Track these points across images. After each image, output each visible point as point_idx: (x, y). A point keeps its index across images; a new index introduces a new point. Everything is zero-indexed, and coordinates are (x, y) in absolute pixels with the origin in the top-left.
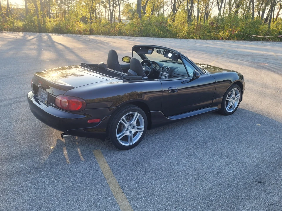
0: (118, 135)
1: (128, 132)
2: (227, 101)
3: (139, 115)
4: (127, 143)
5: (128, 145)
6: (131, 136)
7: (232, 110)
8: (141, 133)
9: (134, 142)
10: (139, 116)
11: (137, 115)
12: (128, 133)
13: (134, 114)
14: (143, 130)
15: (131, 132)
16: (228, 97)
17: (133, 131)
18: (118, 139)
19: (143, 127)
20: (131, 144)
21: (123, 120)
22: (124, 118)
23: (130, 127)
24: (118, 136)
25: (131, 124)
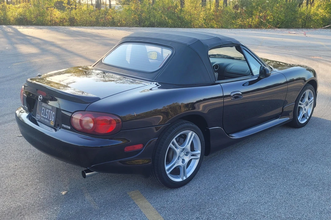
0: (166, 166)
1: (181, 160)
2: (300, 107)
3: (194, 134)
4: (179, 178)
5: (179, 180)
6: (184, 167)
7: (305, 119)
8: (197, 161)
9: (188, 175)
10: (194, 137)
11: (191, 135)
12: (180, 163)
13: (188, 133)
14: (199, 156)
15: (183, 160)
16: (300, 102)
17: (187, 159)
18: (168, 173)
19: (199, 152)
20: (185, 178)
21: (173, 144)
22: (174, 140)
23: (183, 154)
24: (167, 168)
25: (183, 149)
